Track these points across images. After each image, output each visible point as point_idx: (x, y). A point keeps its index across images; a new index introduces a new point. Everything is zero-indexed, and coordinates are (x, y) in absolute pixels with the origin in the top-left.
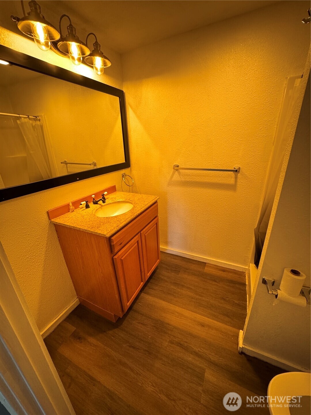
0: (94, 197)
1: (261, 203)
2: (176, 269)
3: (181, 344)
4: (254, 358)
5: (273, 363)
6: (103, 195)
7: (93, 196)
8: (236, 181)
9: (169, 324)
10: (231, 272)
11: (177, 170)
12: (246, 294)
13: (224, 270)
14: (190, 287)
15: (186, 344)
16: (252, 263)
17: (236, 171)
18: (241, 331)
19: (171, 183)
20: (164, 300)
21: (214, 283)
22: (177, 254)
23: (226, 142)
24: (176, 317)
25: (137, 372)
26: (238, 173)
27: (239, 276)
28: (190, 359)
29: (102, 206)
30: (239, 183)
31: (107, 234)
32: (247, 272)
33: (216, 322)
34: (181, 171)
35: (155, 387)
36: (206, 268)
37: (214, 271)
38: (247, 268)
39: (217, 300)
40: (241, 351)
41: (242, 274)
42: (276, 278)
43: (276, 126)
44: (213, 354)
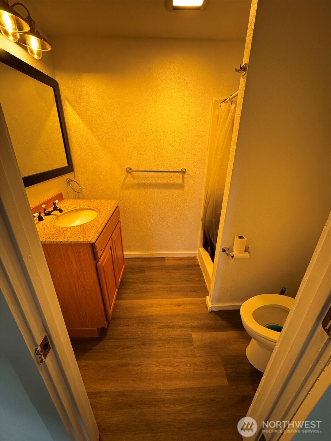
0: (45, 208)
1: (203, 197)
2: (141, 269)
3: (167, 326)
4: (220, 311)
5: (231, 309)
6: (55, 204)
7: (44, 206)
8: (183, 181)
9: (152, 316)
10: (186, 259)
11: (130, 173)
12: (202, 272)
13: (181, 259)
14: (159, 280)
15: (171, 324)
16: (201, 247)
17: (183, 172)
18: (207, 297)
19: (124, 186)
20: (140, 299)
21: (176, 271)
22: (136, 257)
23: (173, 147)
24: (155, 308)
25: (139, 364)
26: (185, 174)
27: (193, 261)
28: (178, 332)
29: (58, 216)
30: (185, 182)
31: (91, 240)
32: (197, 255)
33: (187, 299)
34: (134, 173)
35: (159, 366)
36: (166, 262)
37: (174, 262)
38: (197, 252)
39: (183, 283)
40: (210, 311)
41: (194, 258)
42: (230, 245)
43: (208, 136)
44: (193, 321)
